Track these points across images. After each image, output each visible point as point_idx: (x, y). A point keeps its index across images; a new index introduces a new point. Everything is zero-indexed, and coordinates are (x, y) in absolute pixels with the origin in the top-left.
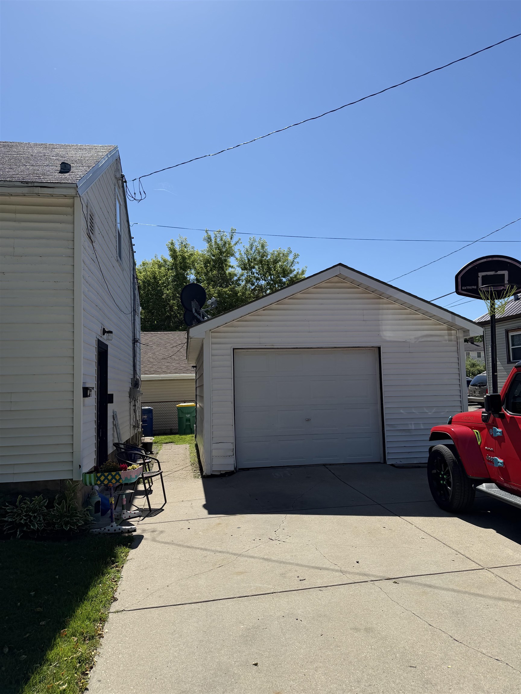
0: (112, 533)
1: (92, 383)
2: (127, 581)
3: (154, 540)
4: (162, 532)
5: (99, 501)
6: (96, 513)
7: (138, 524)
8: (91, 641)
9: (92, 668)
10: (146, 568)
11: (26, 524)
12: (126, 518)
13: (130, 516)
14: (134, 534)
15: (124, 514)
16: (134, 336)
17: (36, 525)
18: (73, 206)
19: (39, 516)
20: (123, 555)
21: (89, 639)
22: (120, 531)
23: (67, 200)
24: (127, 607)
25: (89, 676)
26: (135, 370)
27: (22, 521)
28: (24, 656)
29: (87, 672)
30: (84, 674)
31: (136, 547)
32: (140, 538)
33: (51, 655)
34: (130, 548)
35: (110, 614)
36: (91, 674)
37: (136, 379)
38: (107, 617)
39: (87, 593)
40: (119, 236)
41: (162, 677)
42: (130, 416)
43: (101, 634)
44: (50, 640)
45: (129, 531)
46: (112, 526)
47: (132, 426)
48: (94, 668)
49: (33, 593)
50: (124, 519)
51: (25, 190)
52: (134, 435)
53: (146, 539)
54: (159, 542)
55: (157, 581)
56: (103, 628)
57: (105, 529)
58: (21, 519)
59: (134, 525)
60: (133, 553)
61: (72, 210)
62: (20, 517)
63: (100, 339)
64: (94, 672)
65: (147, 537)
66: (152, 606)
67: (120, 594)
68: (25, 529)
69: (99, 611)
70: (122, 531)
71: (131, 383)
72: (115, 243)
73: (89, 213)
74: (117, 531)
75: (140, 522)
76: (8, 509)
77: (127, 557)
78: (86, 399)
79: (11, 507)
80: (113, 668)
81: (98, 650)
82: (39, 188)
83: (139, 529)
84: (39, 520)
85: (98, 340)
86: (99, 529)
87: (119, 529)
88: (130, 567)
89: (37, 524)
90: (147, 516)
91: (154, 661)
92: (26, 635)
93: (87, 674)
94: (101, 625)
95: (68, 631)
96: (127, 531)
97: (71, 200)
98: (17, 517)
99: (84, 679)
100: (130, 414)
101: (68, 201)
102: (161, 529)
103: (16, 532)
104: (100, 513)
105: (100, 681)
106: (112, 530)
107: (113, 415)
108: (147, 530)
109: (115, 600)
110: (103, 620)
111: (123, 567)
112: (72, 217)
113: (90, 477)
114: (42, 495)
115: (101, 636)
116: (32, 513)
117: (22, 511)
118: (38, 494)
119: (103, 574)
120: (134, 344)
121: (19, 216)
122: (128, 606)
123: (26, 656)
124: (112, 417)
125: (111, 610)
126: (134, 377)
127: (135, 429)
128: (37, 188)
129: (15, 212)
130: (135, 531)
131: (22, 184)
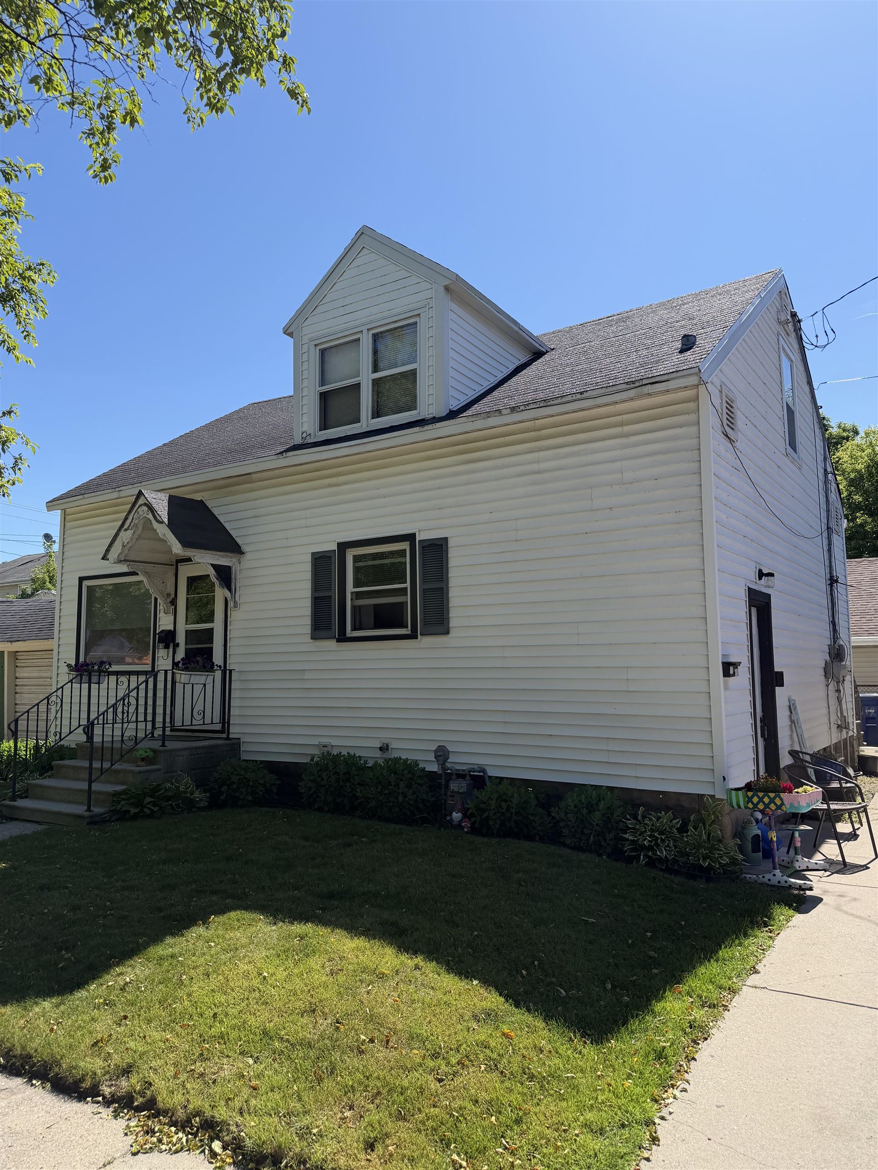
0: (774, 886)
1: (741, 655)
2: (780, 953)
3: (838, 908)
4: (855, 899)
5: (758, 835)
6: (754, 851)
7: (819, 881)
8: (711, 1010)
9: (706, 1039)
10: (814, 944)
11: (650, 848)
12: (801, 868)
13: (807, 867)
14: (808, 893)
15: (797, 861)
16: (831, 573)
17: (664, 852)
18: (696, 399)
19: (668, 840)
20: (782, 918)
21: (710, 1007)
22: (787, 885)
23: (689, 391)
24: (772, 986)
25: (700, 1046)
26: (834, 630)
27: (645, 842)
28: (626, 998)
29: (699, 1042)
30: (695, 1042)
31: (807, 911)
32: (817, 901)
33: (658, 1007)
34: (795, 911)
35: (744, 987)
36: (703, 1045)
37: (839, 646)
38: (740, 989)
39: (717, 952)
40: (790, 413)
41: (796, 1081)
42: (829, 708)
43: (727, 1006)
44: (658, 990)
45: (800, 888)
46: (774, 875)
47: (834, 728)
48: (708, 1041)
49: (649, 934)
50: (798, 869)
51: (632, 393)
52: (840, 741)
53: (825, 904)
54: (846, 913)
55: (826, 965)
56: (731, 1000)
57: (764, 877)
58: (645, 840)
59: (812, 881)
60: (799, 919)
61: (696, 404)
62: (644, 836)
63: (751, 586)
64: (708, 1045)
65: (828, 902)
66: (808, 995)
67: (765, 966)
68: (650, 854)
69: (730, 978)
70: (790, 886)
71: (829, 653)
72: (781, 427)
73: (724, 399)
74: (783, 884)
75: (823, 879)
76: (629, 824)
77: (788, 922)
78: (731, 680)
79: (634, 821)
80: (733, 1049)
81: (718, 1023)
82: (649, 385)
83: (817, 888)
84: (668, 846)
85: (749, 589)
86: (755, 876)
87: (786, 882)
88: (790, 936)
89: (665, 850)
90: (837, 872)
91: (791, 1059)
92: (633, 976)
93: (698, 1044)
94: (729, 996)
95: (683, 988)
96: (798, 887)
97: (695, 391)
98: (640, 835)
99: (693, 1047)
100: (828, 705)
101: (690, 393)
102: (855, 896)
103: (639, 856)
104: (761, 853)
105: (712, 1056)
106: (774, 881)
107: (790, 706)
108: (832, 892)
109: (757, 972)
110: (733, 991)
111: (779, 934)
112: (697, 414)
113: (737, 797)
114: (672, 813)
115: (726, 1008)
116: (659, 834)
117: (645, 828)
118: (667, 809)
119: (746, 935)
120: (831, 585)
121: (626, 429)
122: (772, 984)
123: (628, 999)
124: (787, 708)
125: (747, 983)
126: (835, 642)
127: (841, 731)
128: (647, 386)
129: (622, 424)
130: (811, 889)
131: (628, 386)
